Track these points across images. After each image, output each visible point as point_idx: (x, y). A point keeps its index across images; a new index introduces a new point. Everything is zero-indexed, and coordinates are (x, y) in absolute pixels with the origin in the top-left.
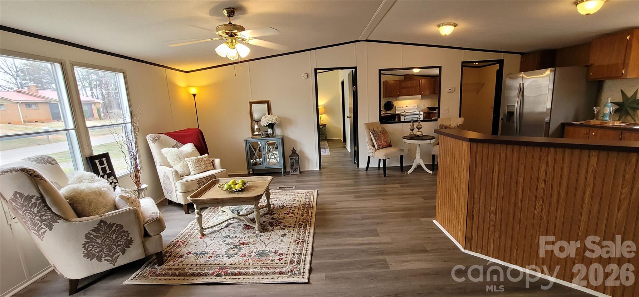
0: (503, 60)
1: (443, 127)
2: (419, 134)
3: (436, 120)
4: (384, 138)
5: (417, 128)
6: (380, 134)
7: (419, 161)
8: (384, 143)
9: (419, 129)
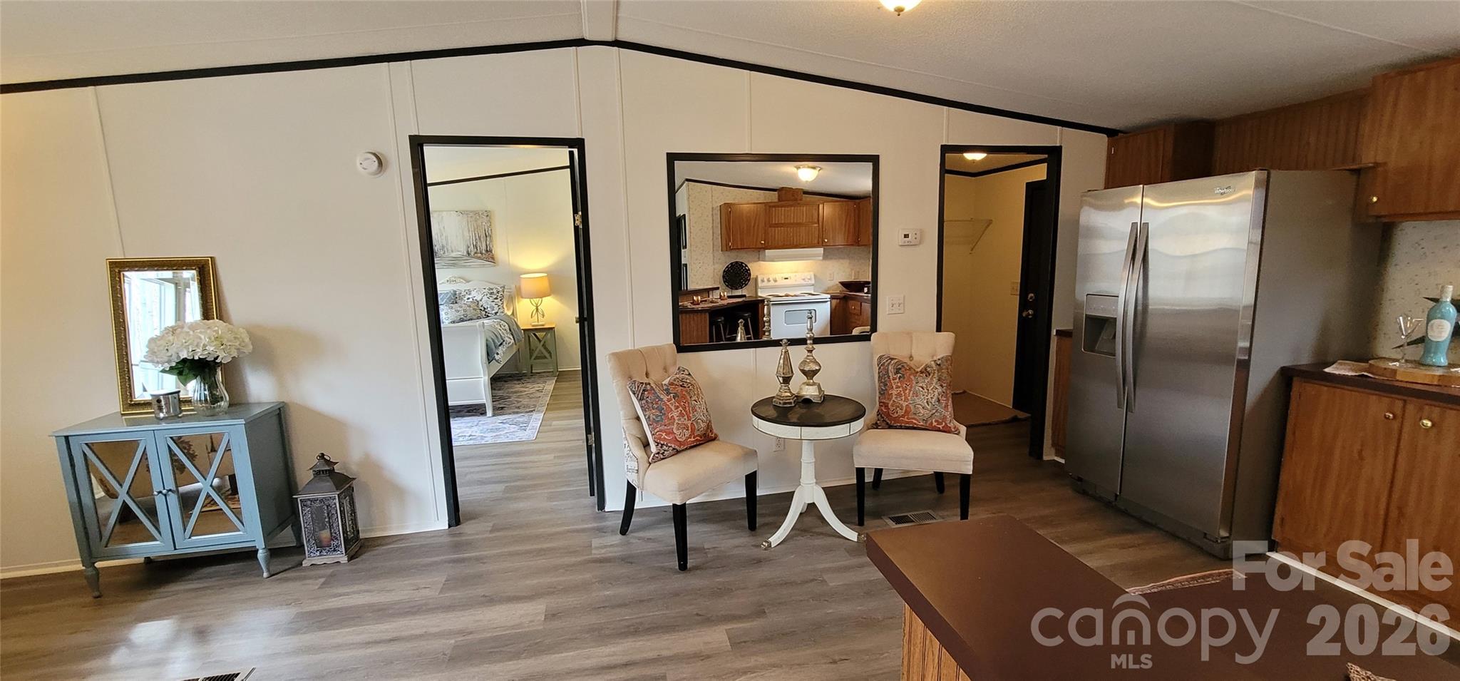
0: (1061, 147)
1: (890, 368)
2: (810, 392)
3: (865, 338)
4: (681, 415)
5: (804, 372)
6: (665, 398)
7: (809, 492)
8: (682, 435)
9: (810, 374)
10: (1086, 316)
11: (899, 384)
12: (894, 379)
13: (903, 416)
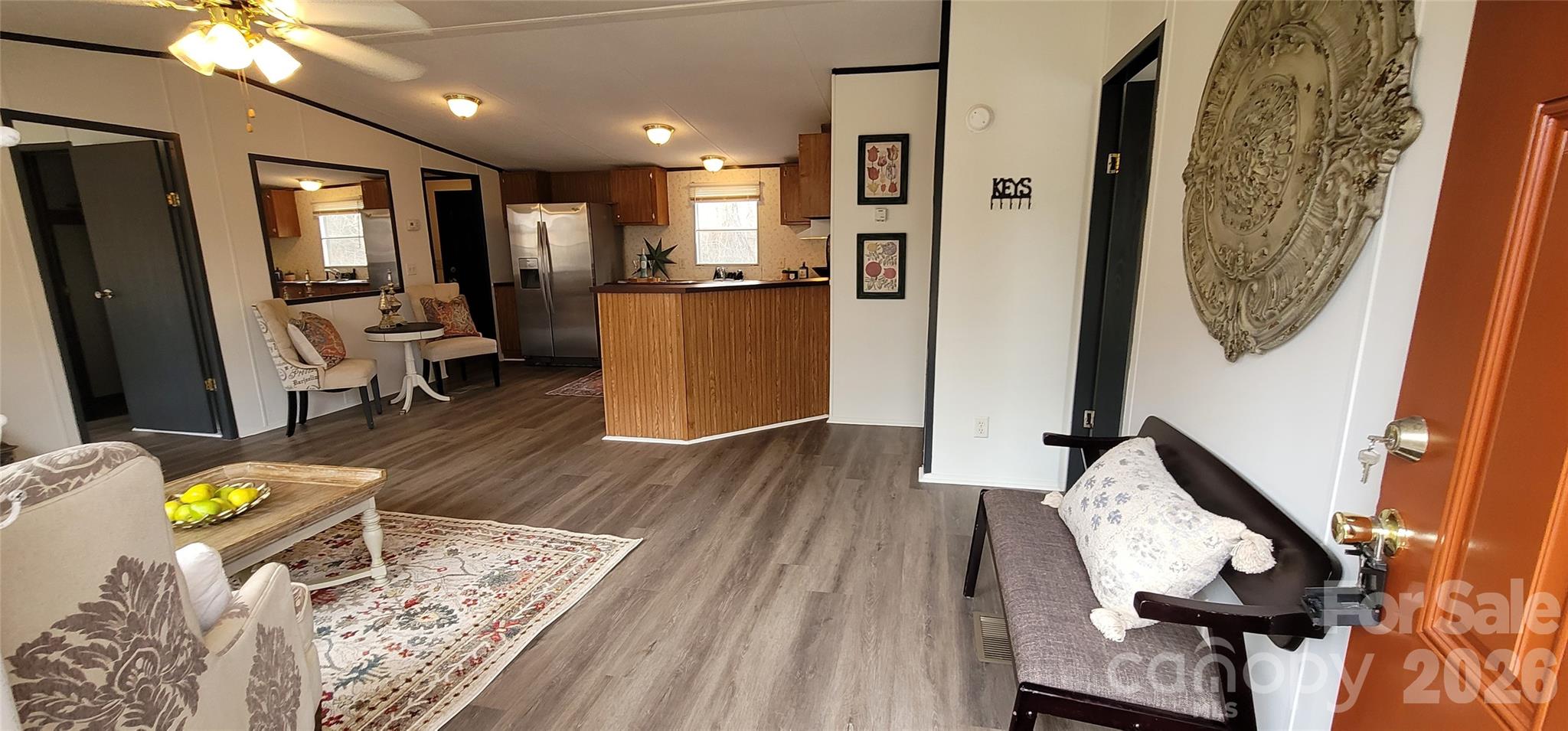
0: (478, 175)
1: (433, 303)
7: (414, 380)
9: (395, 309)
10: (521, 270)
11: (442, 312)
12: (438, 310)
13: (451, 330)
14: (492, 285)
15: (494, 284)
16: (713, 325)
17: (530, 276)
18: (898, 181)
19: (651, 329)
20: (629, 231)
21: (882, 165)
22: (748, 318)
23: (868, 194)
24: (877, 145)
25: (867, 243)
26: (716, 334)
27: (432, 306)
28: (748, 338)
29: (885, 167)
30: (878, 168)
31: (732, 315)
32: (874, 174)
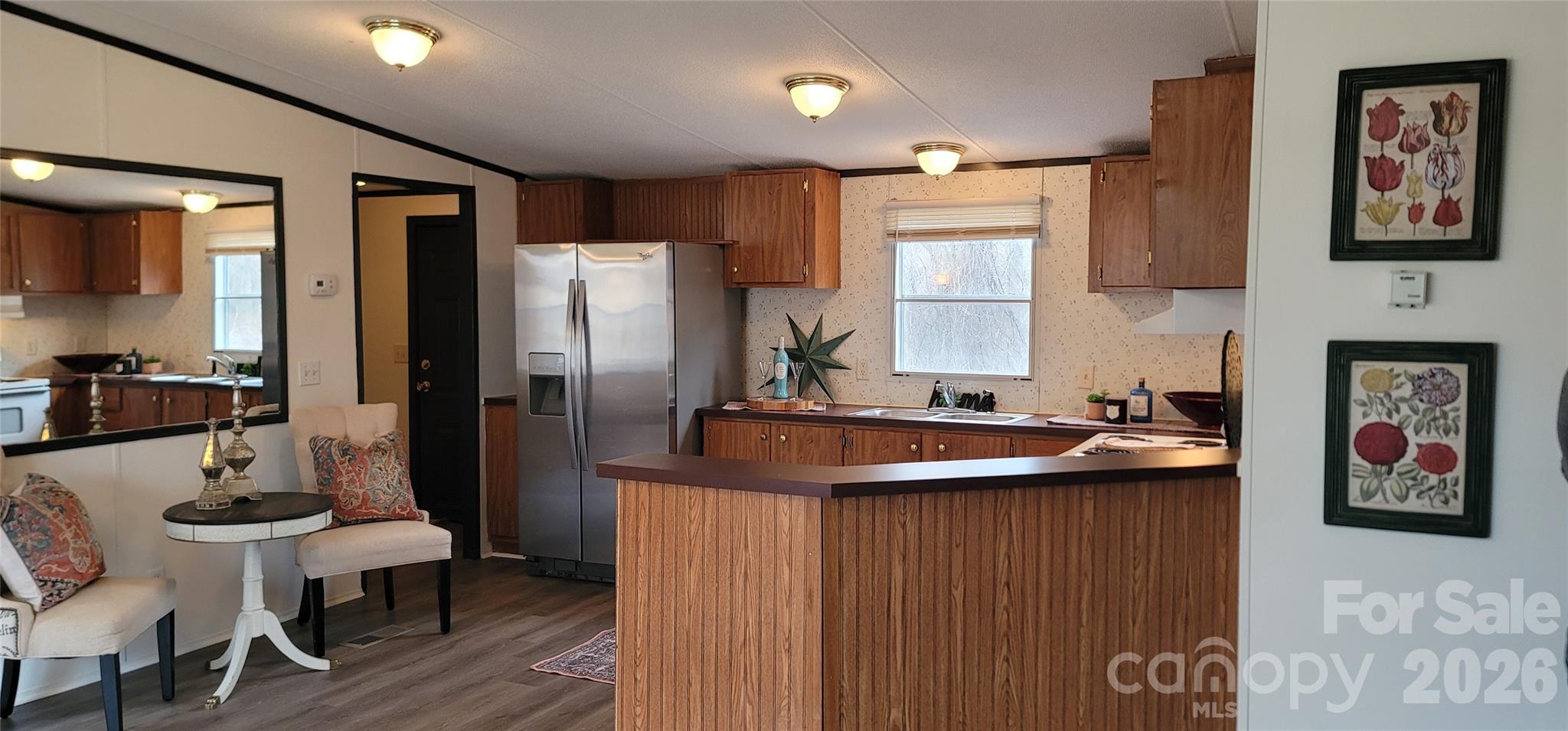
0: (474, 186)
2: (241, 489)
3: (282, 419)
4: (75, 537)
5: (231, 463)
6: (50, 515)
7: (255, 622)
8: (81, 564)
9: (240, 464)
10: (531, 376)
11: (350, 468)
12: (342, 463)
13: (360, 507)
14: (482, 401)
15: (485, 399)
16: (905, 582)
17: (547, 386)
18: (1464, 193)
19: (739, 581)
20: (757, 298)
21: (1413, 150)
22: (1003, 565)
23: (1366, 229)
24: (1398, 95)
25: (1359, 369)
26: (913, 606)
27: (330, 455)
28: (1002, 617)
29: (1421, 158)
30: (1398, 156)
31: (958, 554)
32: (1385, 176)
